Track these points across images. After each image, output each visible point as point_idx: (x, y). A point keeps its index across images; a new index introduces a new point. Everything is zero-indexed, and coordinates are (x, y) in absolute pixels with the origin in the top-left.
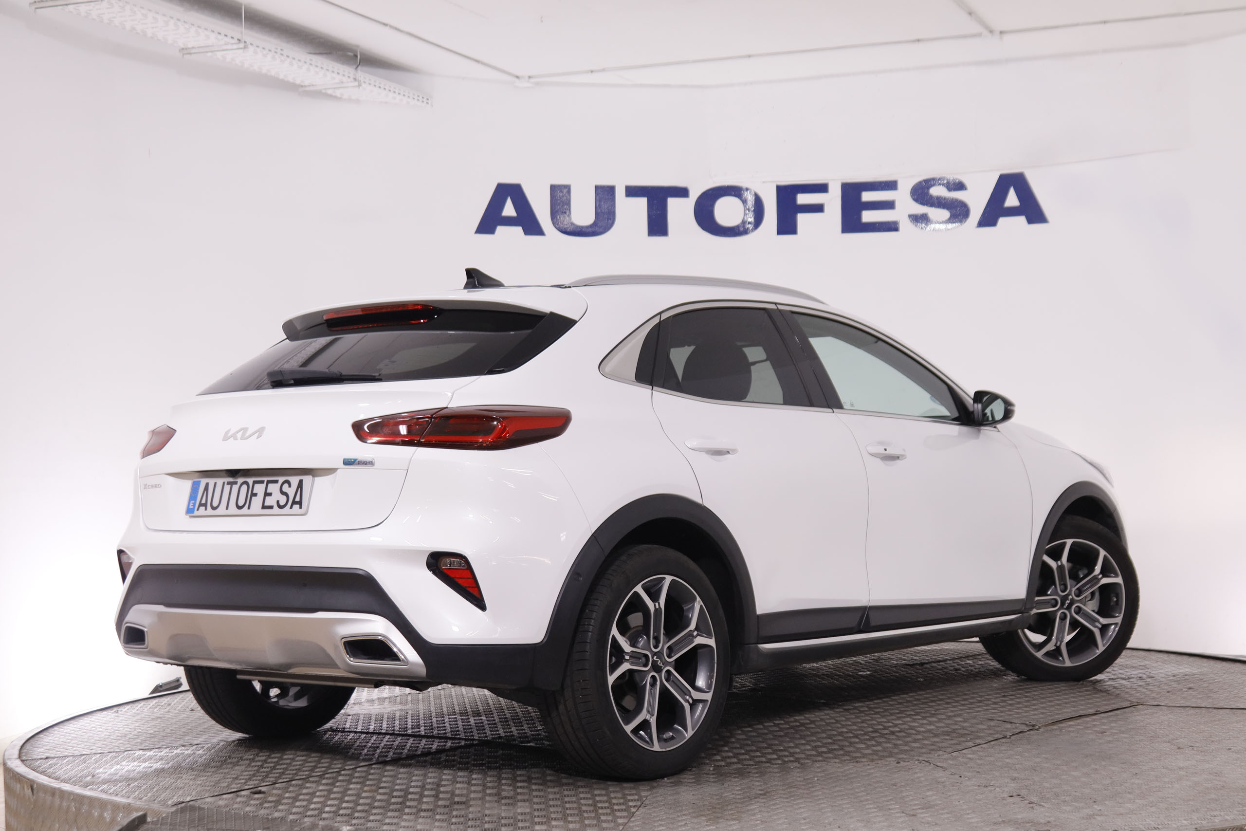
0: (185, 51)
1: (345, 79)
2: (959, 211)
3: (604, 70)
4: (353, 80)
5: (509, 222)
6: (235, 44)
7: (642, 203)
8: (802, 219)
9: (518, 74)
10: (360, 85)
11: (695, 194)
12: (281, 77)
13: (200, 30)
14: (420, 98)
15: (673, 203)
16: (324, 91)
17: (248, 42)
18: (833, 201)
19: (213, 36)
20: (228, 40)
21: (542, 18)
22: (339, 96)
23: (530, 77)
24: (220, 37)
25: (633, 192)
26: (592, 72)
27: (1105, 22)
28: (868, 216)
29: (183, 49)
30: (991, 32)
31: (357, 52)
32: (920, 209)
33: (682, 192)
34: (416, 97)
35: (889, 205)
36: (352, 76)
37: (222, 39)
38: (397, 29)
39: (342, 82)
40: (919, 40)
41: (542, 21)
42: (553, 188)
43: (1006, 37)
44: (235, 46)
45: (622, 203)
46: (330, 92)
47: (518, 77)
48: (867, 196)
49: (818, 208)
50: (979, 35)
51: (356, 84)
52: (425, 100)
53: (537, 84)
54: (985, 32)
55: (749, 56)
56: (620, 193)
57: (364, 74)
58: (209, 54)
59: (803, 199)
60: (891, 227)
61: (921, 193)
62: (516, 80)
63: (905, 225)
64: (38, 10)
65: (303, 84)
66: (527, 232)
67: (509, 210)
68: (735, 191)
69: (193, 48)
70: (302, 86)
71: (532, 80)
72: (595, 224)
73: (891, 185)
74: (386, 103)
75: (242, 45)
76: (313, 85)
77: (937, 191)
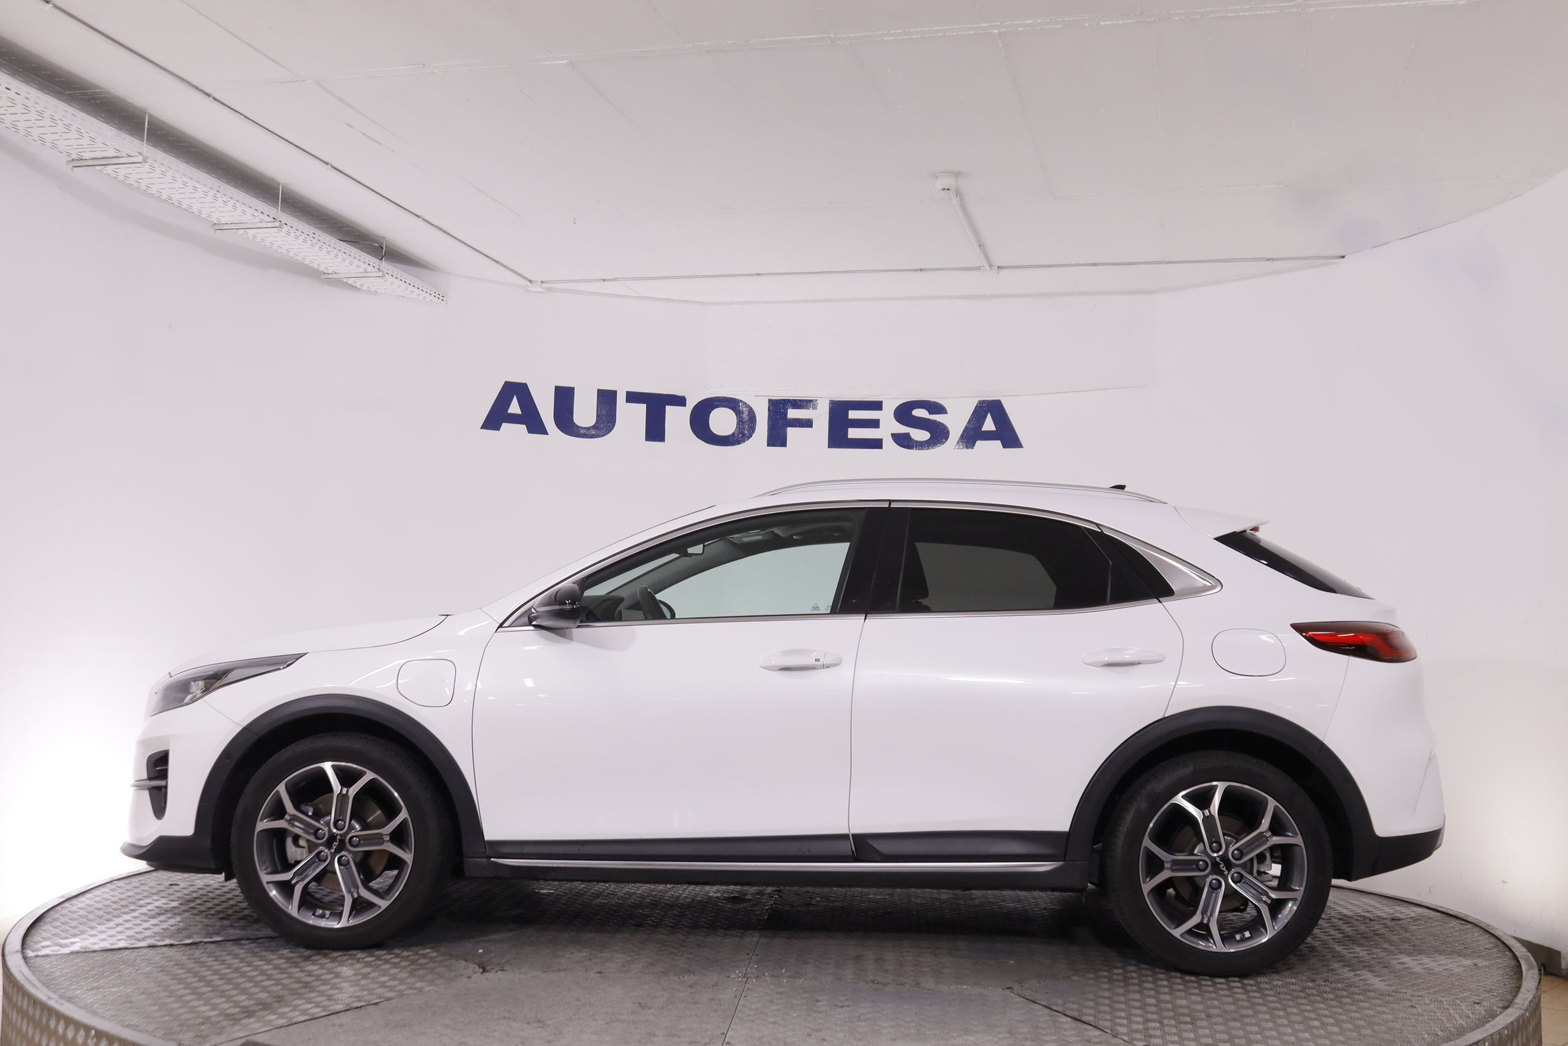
0: (218, 227)
1: (370, 269)
2: (939, 434)
3: (616, 279)
4: (377, 270)
5: (514, 419)
6: (270, 222)
7: (641, 409)
8: (791, 432)
9: (532, 279)
10: (384, 276)
11: (691, 403)
12: (307, 262)
13: (238, 205)
14: (437, 296)
15: (671, 411)
16: (345, 280)
17: (283, 222)
18: (821, 417)
19: (250, 212)
20: (264, 217)
21: (575, 219)
22: (359, 287)
23: (542, 282)
24: (256, 214)
25: (632, 397)
26: (604, 280)
27: (1095, 265)
28: (854, 433)
29: (215, 224)
30: (991, 266)
31: (383, 244)
32: (902, 429)
33: (680, 401)
34: (433, 294)
35: (874, 424)
36: (377, 267)
37: (258, 216)
38: (427, 221)
39: (366, 272)
40: (921, 270)
41: (575, 223)
42: (558, 389)
43: (1003, 272)
44: (270, 225)
45: (622, 406)
46: (350, 281)
47: (530, 281)
48: (853, 414)
49: (808, 423)
50: (978, 268)
51: (380, 274)
52: (441, 298)
53: (548, 289)
54: (987, 266)
55: (759, 275)
56: (621, 398)
57: (385, 265)
58: (241, 231)
59: (792, 414)
60: (877, 444)
61: (904, 414)
62: (529, 283)
63: (889, 443)
64: (75, 169)
65: (326, 272)
66: (531, 430)
67: (515, 408)
68: (732, 403)
69: (227, 223)
70: (324, 273)
71: (544, 285)
72: (594, 427)
73: (877, 406)
74: (403, 296)
75: (277, 224)
76: (336, 273)
77: (920, 413)
